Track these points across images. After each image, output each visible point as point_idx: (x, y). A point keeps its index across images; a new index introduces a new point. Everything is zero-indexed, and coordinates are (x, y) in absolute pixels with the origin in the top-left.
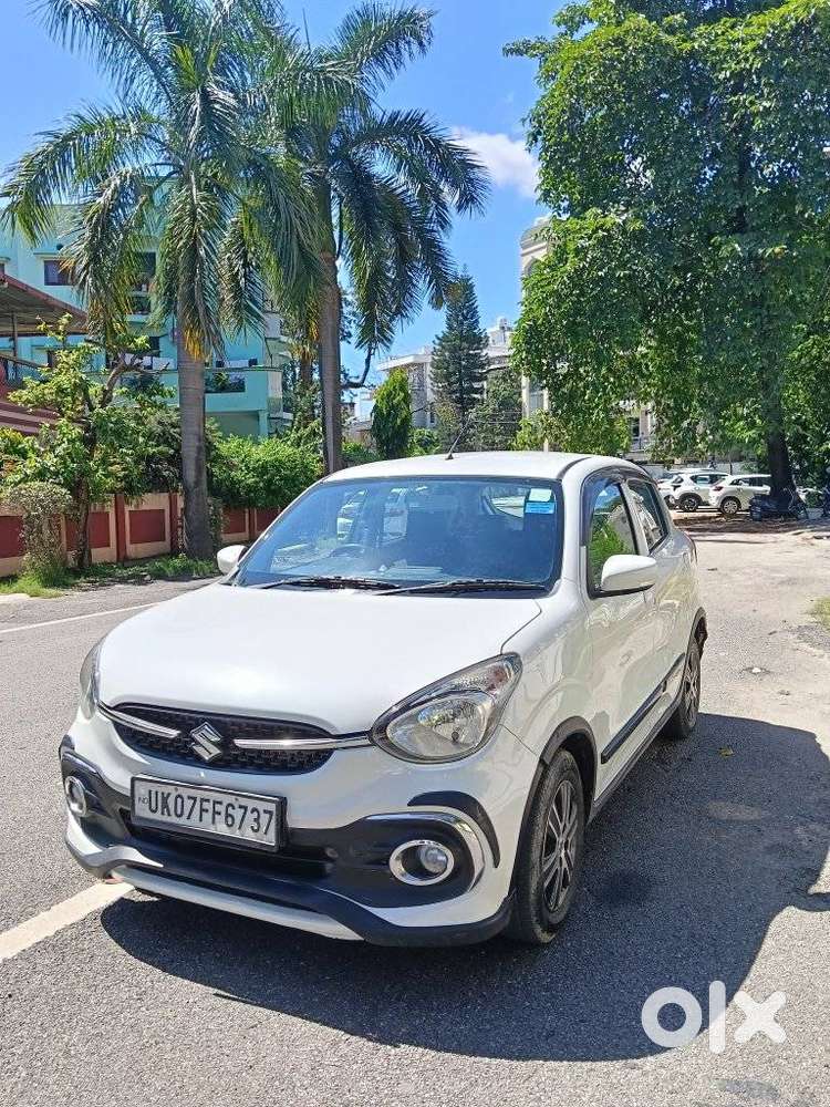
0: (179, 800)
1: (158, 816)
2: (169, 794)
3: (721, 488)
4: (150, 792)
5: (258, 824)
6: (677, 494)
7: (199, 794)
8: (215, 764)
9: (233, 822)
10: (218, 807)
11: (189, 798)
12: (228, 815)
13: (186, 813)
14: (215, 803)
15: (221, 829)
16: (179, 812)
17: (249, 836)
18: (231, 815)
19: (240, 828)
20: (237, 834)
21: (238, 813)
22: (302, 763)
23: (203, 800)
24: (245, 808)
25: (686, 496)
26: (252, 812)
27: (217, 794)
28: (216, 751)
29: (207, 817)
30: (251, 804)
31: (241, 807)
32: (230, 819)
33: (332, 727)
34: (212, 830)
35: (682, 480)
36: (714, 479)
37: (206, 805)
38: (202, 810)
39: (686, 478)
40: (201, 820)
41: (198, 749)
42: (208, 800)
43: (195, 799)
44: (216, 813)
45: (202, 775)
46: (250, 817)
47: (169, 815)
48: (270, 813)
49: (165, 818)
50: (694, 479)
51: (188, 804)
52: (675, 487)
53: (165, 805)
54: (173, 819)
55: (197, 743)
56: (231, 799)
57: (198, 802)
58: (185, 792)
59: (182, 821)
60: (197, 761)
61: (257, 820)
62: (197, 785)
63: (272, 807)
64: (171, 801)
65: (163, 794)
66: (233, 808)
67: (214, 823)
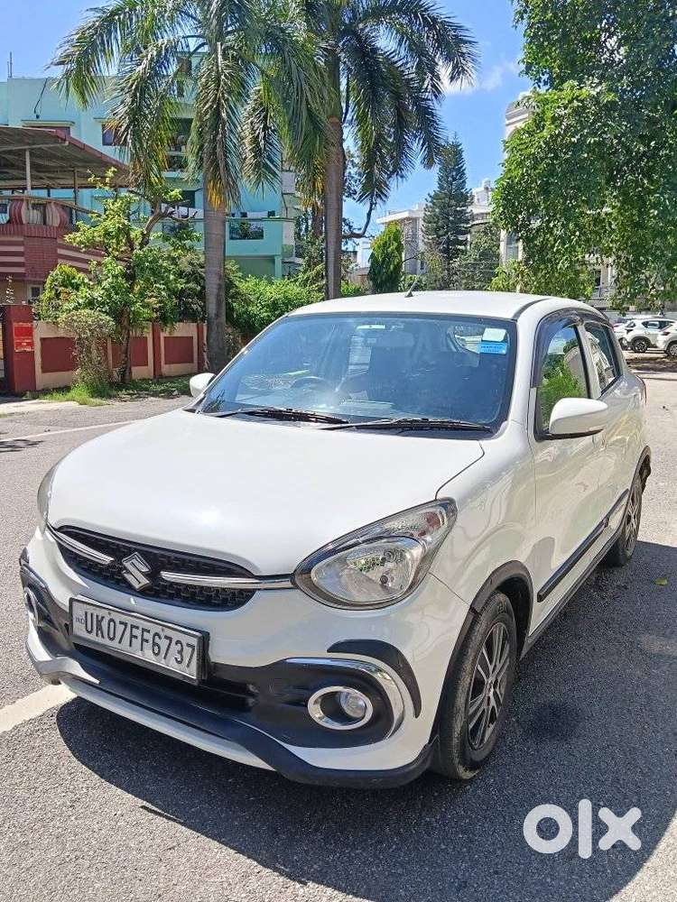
0: (112, 623)
1: (92, 637)
2: (103, 618)
3: (667, 334)
4: (86, 613)
5: (182, 656)
6: (629, 337)
7: (129, 620)
8: (144, 593)
9: (159, 651)
10: (147, 636)
11: (121, 623)
12: (155, 644)
13: (118, 637)
14: (144, 630)
15: (148, 656)
16: (111, 635)
17: (173, 666)
18: (157, 644)
19: (165, 658)
20: (162, 663)
21: (164, 643)
22: (225, 601)
23: (132, 626)
24: (170, 639)
25: (637, 339)
26: (177, 644)
27: (146, 623)
28: (145, 581)
29: (137, 642)
30: (176, 636)
31: (166, 637)
32: (157, 648)
33: (255, 567)
34: (139, 655)
35: (635, 325)
36: (662, 325)
37: (135, 632)
38: (133, 636)
39: (639, 323)
40: (130, 645)
41: (128, 577)
42: (137, 628)
43: (126, 624)
44: (143, 640)
45: (133, 602)
46: (175, 648)
47: (103, 637)
48: (193, 647)
49: (99, 639)
50: (646, 324)
51: (120, 628)
52: (628, 331)
53: (99, 627)
54: (107, 642)
55: (128, 572)
56: (158, 629)
57: (128, 628)
58: (118, 617)
59: (114, 644)
60: (128, 588)
61: (180, 652)
62: (128, 611)
63: (194, 642)
64: (105, 624)
65: (97, 616)
66: (160, 638)
67: (142, 650)
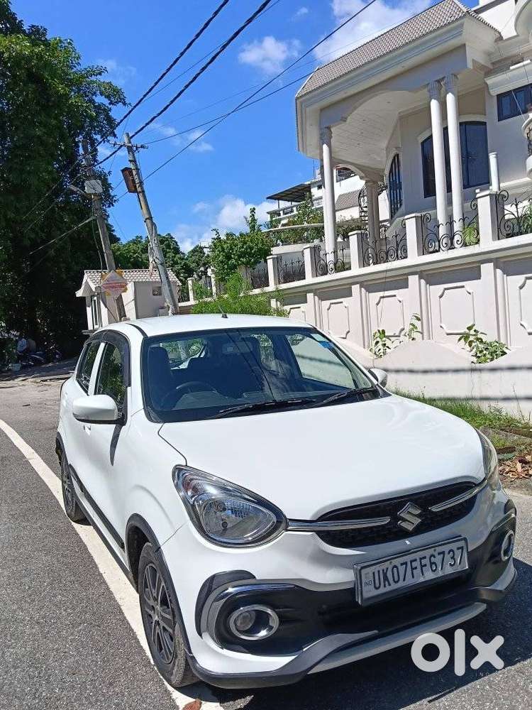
1: (382, 590)
2: (387, 569)
4: (374, 573)
7: (407, 558)
8: (419, 530)
9: (436, 567)
10: (424, 562)
11: (402, 564)
12: (432, 564)
13: (402, 578)
14: (421, 559)
15: (429, 575)
16: (396, 579)
17: (449, 570)
18: (434, 563)
19: (441, 569)
20: (440, 574)
21: (438, 559)
23: (413, 561)
24: (443, 553)
26: (449, 553)
27: (422, 552)
30: (446, 548)
31: (439, 554)
32: (434, 565)
34: (422, 579)
37: (414, 564)
38: (412, 569)
40: (413, 577)
41: (404, 525)
42: (415, 560)
43: (406, 563)
44: (422, 566)
45: (408, 542)
46: (448, 557)
47: (390, 585)
48: (462, 548)
49: (388, 589)
51: (402, 569)
53: (386, 578)
54: (394, 586)
55: (404, 520)
56: (431, 551)
57: (409, 564)
58: (397, 562)
59: (401, 584)
60: (406, 534)
61: (453, 558)
63: (462, 543)
64: (389, 575)
65: (383, 570)
66: (434, 557)
67: (423, 574)
